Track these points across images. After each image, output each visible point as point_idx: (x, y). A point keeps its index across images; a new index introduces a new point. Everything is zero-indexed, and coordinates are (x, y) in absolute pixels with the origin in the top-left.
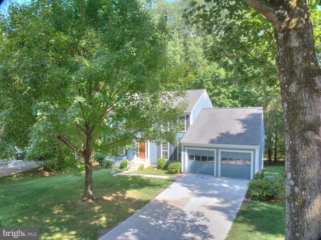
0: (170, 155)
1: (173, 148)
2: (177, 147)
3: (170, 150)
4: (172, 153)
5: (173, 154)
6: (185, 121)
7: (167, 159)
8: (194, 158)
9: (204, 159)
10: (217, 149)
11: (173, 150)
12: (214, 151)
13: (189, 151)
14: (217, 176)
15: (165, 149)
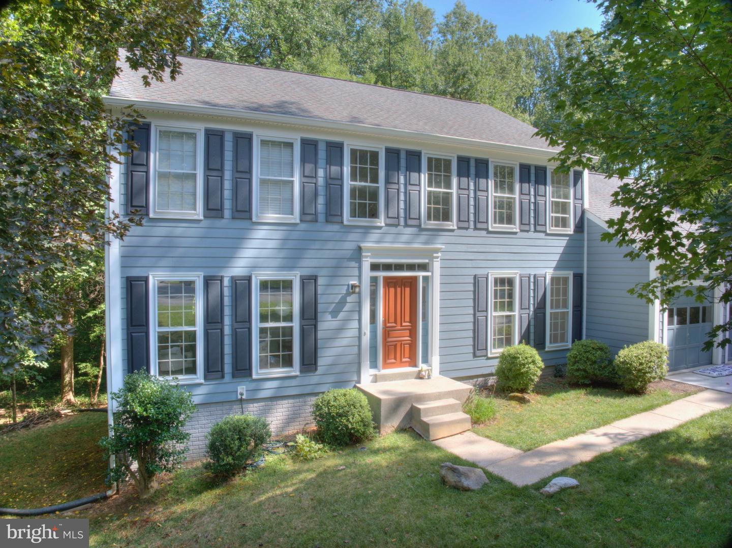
0: (524, 328)
2: (544, 296)
4: (530, 320)
5: (532, 323)
6: (572, 191)
11: (532, 309)
15: (502, 307)
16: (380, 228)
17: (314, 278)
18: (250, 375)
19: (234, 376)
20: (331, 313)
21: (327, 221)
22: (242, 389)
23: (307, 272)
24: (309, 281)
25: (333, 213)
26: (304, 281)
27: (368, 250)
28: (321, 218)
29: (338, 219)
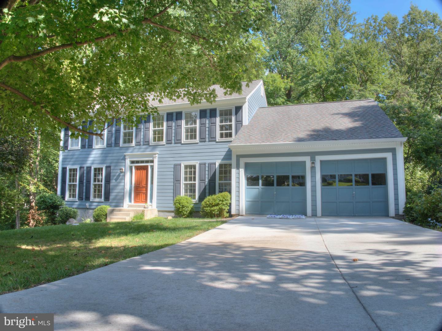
0: (202, 189)
1: (207, 176)
2: (215, 174)
3: (201, 180)
4: (205, 187)
5: (207, 187)
6: (233, 118)
7: (195, 198)
8: (260, 182)
9: (282, 181)
10: (313, 155)
11: (207, 180)
12: (305, 162)
13: (247, 166)
14: (314, 215)
15: (191, 180)
16: (133, 147)
17: (110, 167)
18: (89, 200)
19: (85, 200)
20: (115, 179)
21: (115, 146)
22: (87, 204)
23: (108, 165)
24: (108, 167)
25: (117, 144)
26: (107, 167)
27: (128, 155)
28: (113, 145)
29: (118, 145)
